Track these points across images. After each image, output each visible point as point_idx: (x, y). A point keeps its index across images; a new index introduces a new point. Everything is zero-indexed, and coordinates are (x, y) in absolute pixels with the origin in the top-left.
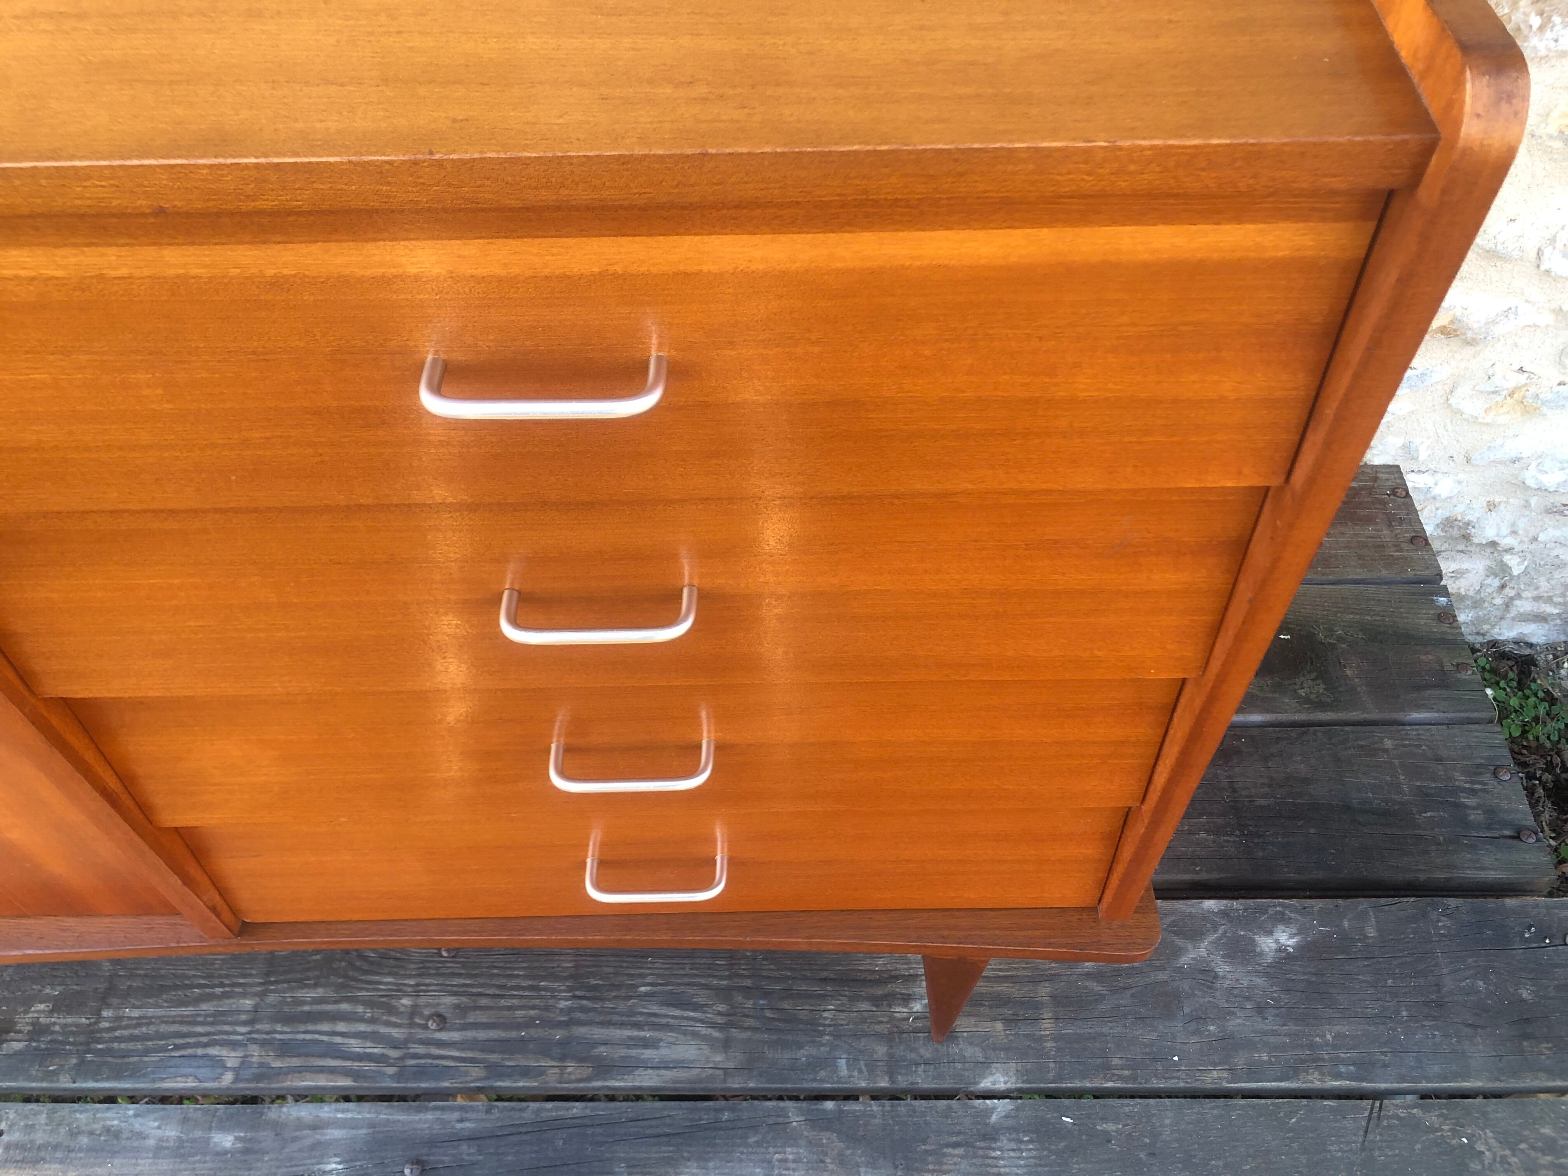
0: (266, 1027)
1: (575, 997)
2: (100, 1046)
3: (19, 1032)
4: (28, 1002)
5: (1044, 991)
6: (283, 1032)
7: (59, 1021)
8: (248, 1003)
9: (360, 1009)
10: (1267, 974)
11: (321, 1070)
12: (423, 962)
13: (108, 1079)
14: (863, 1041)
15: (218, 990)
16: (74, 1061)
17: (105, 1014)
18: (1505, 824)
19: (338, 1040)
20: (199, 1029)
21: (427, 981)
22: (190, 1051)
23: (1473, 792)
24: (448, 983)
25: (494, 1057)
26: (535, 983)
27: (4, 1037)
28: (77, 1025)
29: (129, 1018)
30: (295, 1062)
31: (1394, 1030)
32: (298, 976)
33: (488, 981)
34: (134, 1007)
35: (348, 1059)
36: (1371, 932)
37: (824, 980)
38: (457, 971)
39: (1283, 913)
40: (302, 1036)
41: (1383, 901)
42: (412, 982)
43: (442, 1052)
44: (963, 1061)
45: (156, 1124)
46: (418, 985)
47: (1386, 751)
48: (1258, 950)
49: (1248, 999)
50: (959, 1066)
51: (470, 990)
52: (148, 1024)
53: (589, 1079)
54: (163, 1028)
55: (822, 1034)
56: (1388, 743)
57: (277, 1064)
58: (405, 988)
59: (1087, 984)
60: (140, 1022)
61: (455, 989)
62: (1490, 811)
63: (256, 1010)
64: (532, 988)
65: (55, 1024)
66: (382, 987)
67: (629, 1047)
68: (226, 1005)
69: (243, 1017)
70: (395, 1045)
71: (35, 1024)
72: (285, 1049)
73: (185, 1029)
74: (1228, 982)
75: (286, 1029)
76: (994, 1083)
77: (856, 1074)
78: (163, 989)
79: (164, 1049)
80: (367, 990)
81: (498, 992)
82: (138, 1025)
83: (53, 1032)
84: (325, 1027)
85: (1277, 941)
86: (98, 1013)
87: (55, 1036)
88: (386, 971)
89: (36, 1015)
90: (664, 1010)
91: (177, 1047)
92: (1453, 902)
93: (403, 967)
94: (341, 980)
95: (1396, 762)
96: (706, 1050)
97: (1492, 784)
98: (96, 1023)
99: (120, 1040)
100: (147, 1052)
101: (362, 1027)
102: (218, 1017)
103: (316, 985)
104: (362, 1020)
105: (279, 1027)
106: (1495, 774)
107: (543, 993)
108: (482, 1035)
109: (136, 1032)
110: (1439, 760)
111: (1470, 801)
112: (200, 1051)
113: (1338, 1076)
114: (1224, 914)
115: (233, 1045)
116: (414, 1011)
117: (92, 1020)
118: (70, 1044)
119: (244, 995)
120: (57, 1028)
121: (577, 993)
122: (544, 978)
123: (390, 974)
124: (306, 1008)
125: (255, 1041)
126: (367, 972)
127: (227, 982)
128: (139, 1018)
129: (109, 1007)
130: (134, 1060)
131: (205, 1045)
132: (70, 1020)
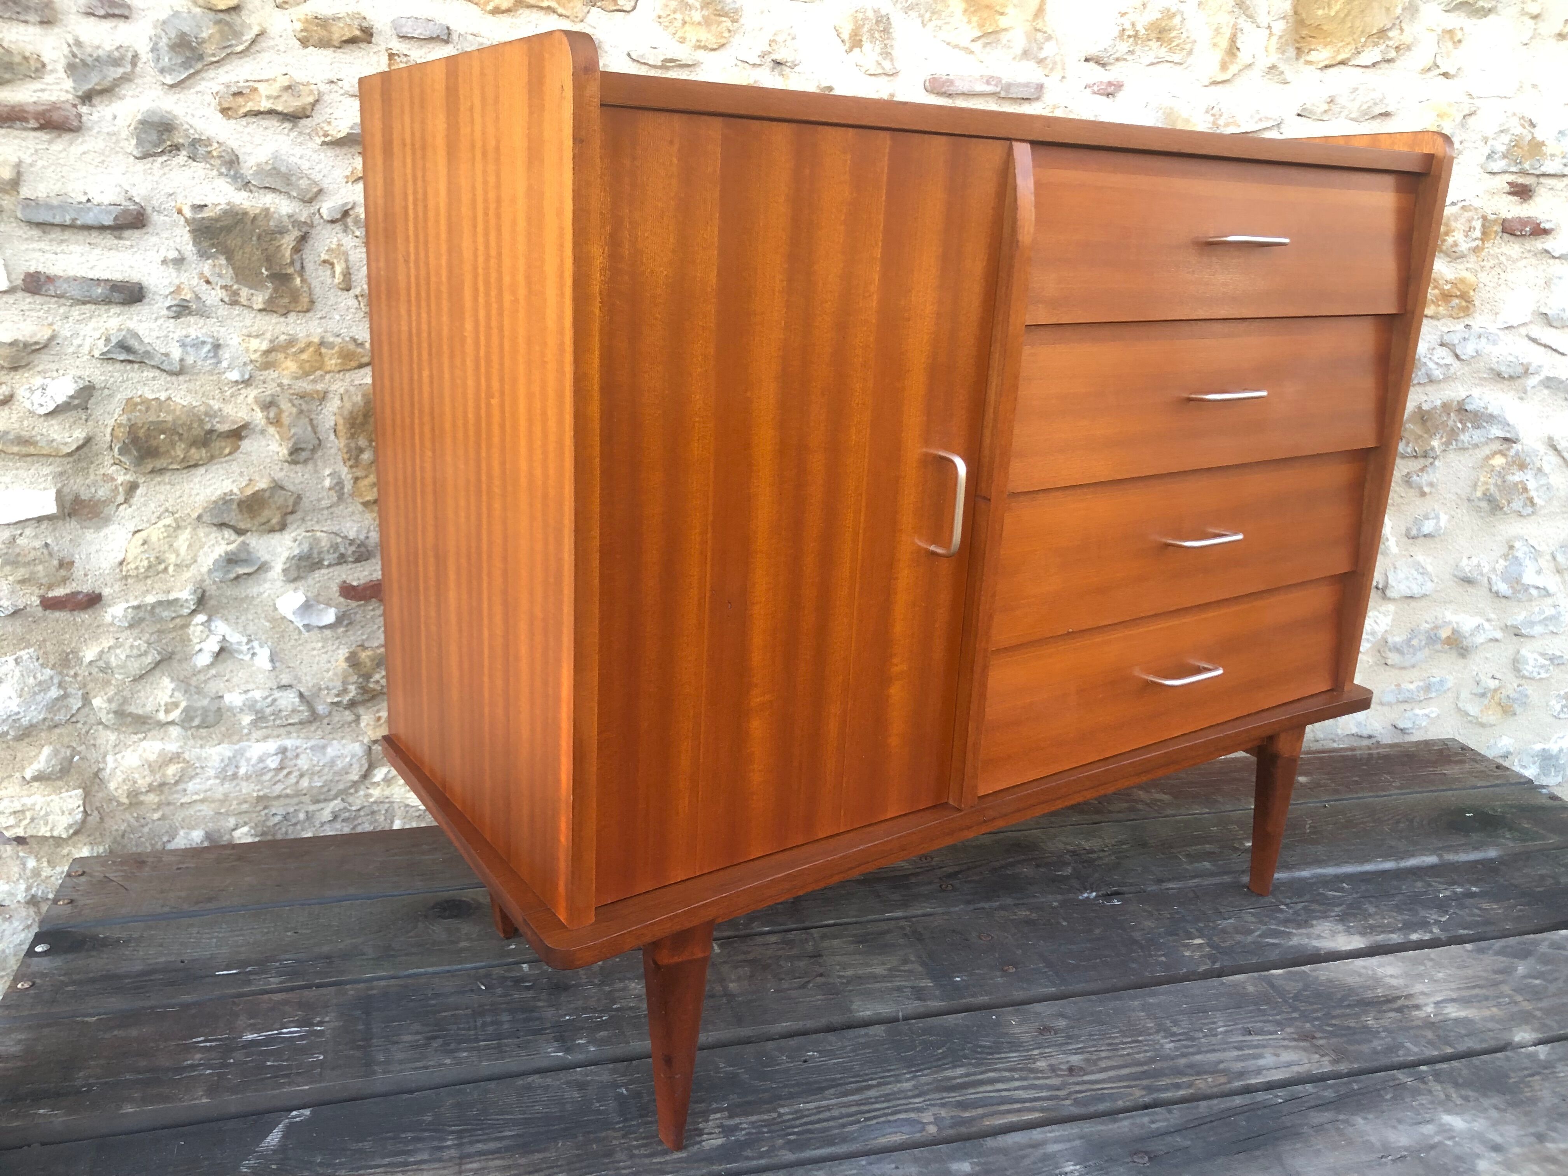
0: (937, 1096)
1: (1172, 1041)
2: (796, 1130)
3: (711, 1134)
4: (702, 1116)
6: (953, 1097)
7: (745, 1121)
8: (907, 1085)
9: (1006, 1074)
11: (1009, 1112)
15: (874, 1082)
16: (781, 1142)
17: (783, 1110)
19: (1005, 1093)
20: (878, 1106)
21: (1047, 1051)
22: (882, 1120)
24: (1064, 1049)
25: (1145, 1082)
26: (1134, 1039)
27: (699, 1139)
28: (762, 1121)
29: (807, 1110)
30: (980, 1111)
32: (934, 1064)
33: (1095, 1043)
34: (805, 1103)
35: (1024, 1102)
37: (1349, 1006)
38: (1064, 1042)
40: (971, 1097)
42: (1035, 1053)
43: (1100, 1086)
45: (893, 1166)
46: (1042, 1054)
51: (1085, 1050)
52: (829, 1110)
53: (1229, 1083)
54: (844, 1111)
57: (967, 1115)
58: (1033, 1057)
60: (819, 1110)
61: (1074, 1051)
63: (915, 1087)
64: (1133, 1042)
65: (740, 1123)
66: (1011, 1061)
68: (887, 1089)
69: (911, 1093)
70: (1056, 1089)
71: (721, 1126)
72: (964, 1105)
73: (864, 1108)
75: (953, 1094)
77: (1426, 1049)
78: (821, 1089)
79: (859, 1122)
80: (1001, 1063)
81: (1110, 1048)
83: (744, 1129)
84: (989, 1088)
86: (774, 1111)
87: (748, 1131)
88: (1007, 1050)
89: (718, 1121)
90: (1249, 1038)
91: (867, 1119)
93: (1021, 1046)
94: (973, 1063)
96: (1302, 1054)
98: (778, 1118)
99: (813, 1123)
100: (844, 1126)
101: (1018, 1084)
102: (887, 1098)
103: (954, 1068)
104: (1013, 1079)
105: (945, 1095)
107: (1146, 1043)
108: (1120, 1072)
109: (821, 1116)
112: (891, 1118)
115: (917, 1110)
116: (1053, 1068)
117: (775, 1116)
118: (767, 1133)
119: (900, 1081)
120: (745, 1126)
121: (1173, 1039)
122: (1137, 1036)
123: (1011, 1053)
124: (959, 1081)
125: (935, 1105)
127: (875, 1077)
128: (816, 1108)
129: (783, 1106)
130: (837, 1131)
131: (893, 1114)
132: (754, 1118)
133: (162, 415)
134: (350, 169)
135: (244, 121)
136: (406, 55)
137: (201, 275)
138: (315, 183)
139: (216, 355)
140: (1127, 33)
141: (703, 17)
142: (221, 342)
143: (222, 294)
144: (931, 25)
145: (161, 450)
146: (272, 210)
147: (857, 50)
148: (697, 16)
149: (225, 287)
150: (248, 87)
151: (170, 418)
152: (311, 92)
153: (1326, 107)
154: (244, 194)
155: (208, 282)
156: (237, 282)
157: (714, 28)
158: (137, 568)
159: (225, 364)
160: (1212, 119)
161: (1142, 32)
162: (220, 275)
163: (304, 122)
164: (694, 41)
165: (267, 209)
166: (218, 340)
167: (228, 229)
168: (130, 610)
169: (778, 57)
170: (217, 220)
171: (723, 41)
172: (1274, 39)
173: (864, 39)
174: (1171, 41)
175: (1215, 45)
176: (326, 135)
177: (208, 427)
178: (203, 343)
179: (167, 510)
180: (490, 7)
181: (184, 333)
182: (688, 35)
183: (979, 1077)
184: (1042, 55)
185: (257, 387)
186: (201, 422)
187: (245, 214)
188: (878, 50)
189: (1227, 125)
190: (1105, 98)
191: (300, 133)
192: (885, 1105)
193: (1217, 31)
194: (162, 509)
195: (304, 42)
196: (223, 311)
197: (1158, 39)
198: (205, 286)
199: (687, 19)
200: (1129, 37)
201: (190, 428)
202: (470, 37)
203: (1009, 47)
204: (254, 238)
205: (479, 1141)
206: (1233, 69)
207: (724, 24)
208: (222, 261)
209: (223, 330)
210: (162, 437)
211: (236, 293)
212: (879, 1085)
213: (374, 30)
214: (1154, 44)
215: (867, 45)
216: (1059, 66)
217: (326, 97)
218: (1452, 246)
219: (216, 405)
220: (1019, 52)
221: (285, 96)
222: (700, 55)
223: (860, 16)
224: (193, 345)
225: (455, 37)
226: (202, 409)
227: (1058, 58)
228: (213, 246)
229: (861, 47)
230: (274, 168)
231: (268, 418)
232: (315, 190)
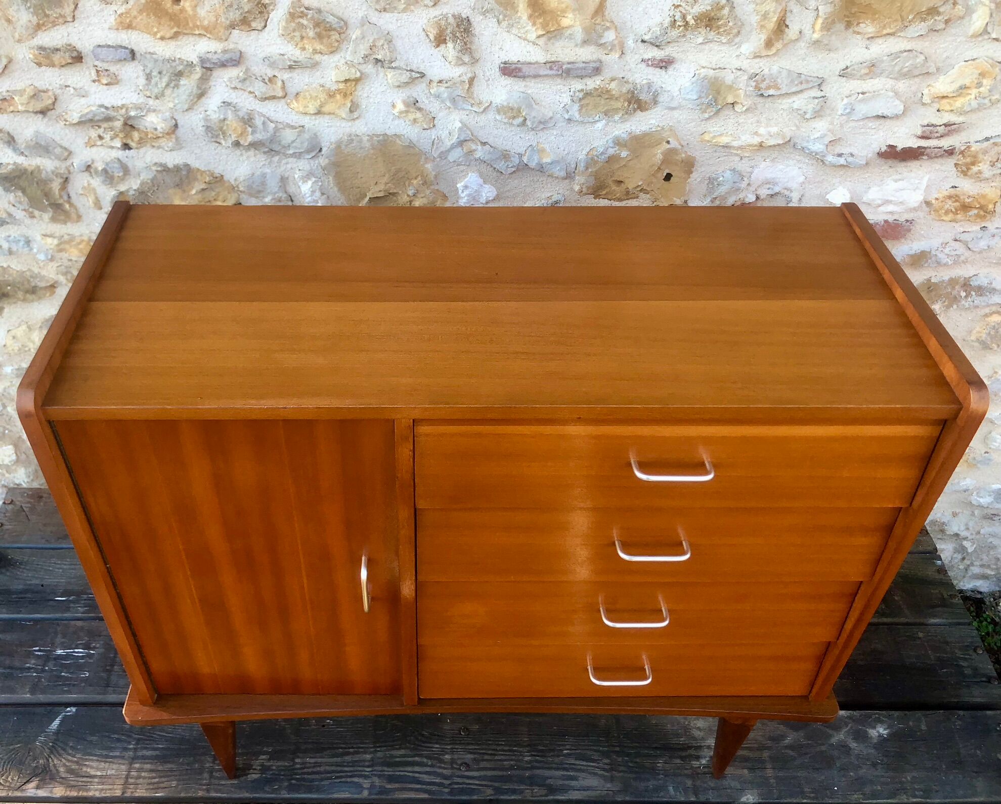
0: (380, 768)
1: (532, 755)
2: (298, 777)
3: (255, 769)
4: (257, 754)
5: (766, 754)
6: (389, 771)
7: (275, 764)
8: (368, 757)
9: (425, 760)
10: (875, 748)
11: (412, 789)
12: (453, 737)
13: (305, 793)
14: (680, 778)
15: (353, 750)
16: (286, 784)
17: (297, 760)
18: (984, 675)
19: (417, 775)
20: (346, 769)
21: (456, 747)
22: (343, 780)
23: (965, 659)
24: (467, 747)
25: (496, 784)
26: (511, 748)
27: (247, 772)
28: (285, 766)
29: (310, 763)
30: (397, 786)
31: (940, 774)
32: (391, 743)
33: (487, 747)
34: (310, 758)
35: (424, 785)
36: (923, 727)
37: (656, 748)
38: (470, 742)
39: (879, 718)
40: (398, 773)
41: (928, 712)
42: (449, 747)
43: (471, 782)
44: (731, 788)
46: (452, 748)
47: (920, 638)
48: (869, 736)
49: (868, 760)
50: (729, 791)
51: (479, 751)
52: (320, 766)
53: (546, 795)
54: (328, 768)
55: (659, 774)
56: (921, 635)
57: (389, 786)
58: (446, 750)
59: (786, 751)
60: (316, 765)
61: (471, 751)
62: (975, 669)
63: (372, 759)
64: (510, 751)
65: (272, 765)
66: (434, 749)
67: (564, 780)
68: (357, 757)
69: (367, 764)
70: (445, 777)
71: (262, 765)
72: (391, 779)
73: (339, 769)
74: (856, 752)
75: (389, 769)
76: (748, 799)
77: (678, 793)
78: (324, 749)
79: (331, 778)
80: (427, 751)
81: (493, 752)
82: (314, 767)
83: (273, 770)
84: (410, 769)
85: (878, 732)
86: (293, 760)
87: (274, 772)
88: (435, 741)
89: (262, 761)
90: (578, 762)
91: (337, 778)
92: (961, 713)
93: (443, 740)
94: (412, 746)
95: (926, 644)
96: (602, 781)
97: (974, 656)
98: (293, 766)
99: (309, 774)
100: (322, 780)
101: (428, 769)
102: (354, 764)
103: (400, 749)
104: (426, 765)
105: (386, 769)
106: (975, 650)
107: (516, 753)
108: (489, 773)
109: (315, 770)
110: (947, 643)
111: (965, 664)
112: (349, 780)
113: (915, 797)
114: (850, 718)
115: (366, 777)
116: (453, 761)
117: (292, 764)
118: (283, 775)
119: (365, 753)
120: (274, 768)
121: (533, 753)
122: (515, 746)
123: (437, 743)
124: (397, 759)
125: (375, 775)
126: (424, 742)
127: (355, 746)
128: (315, 763)
129: (298, 757)
130: (317, 783)
131: (351, 777)
132: (280, 763)
133: (6, 276)
134: (87, 138)
135: (12, 115)
136: (107, 70)
137: (9, 203)
138: (66, 149)
139: (29, 246)
140: (678, 23)
141: (316, 33)
142: (30, 239)
143: (24, 213)
144: (504, 24)
145: (11, 293)
146: (41, 168)
147: (443, 46)
148: (311, 34)
149: (25, 210)
150: (9, 96)
151: (11, 278)
152: (49, 97)
153: (867, 71)
154: (23, 158)
155: (14, 206)
156: (31, 207)
157: (325, 41)
158: (13, 350)
159: (35, 250)
160: (753, 84)
161: (692, 22)
162: (20, 203)
163: (49, 113)
164: (311, 50)
165: (39, 167)
166: (28, 237)
167: (19, 177)
168: (14, 370)
169: (379, 57)
170: (10, 173)
171: (334, 49)
172: (820, 21)
173: (448, 38)
174: (719, 27)
175: (762, 27)
176: (66, 121)
177: (33, 284)
178: (19, 240)
179: (23, 321)
180: (159, 36)
181: (7, 234)
182: (307, 46)
183: (410, 759)
184: (603, 41)
185: (57, 262)
186: (29, 281)
187: (26, 170)
188: (458, 47)
189: (768, 88)
190: (658, 70)
191: (50, 120)
192: (351, 769)
193: (765, 16)
194: (20, 320)
195: (39, 65)
196: (28, 221)
197: (706, 26)
198: (13, 208)
199: (304, 34)
200: (680, 26)
201: (23, 285)
202: (148, 56)
203: (571, 39)
204: (35, 183)
205: (146, 748)
206: (778, 45)
207: (333, 37)
208: (20, 194)
209: (30, 231)
210: (9, 288)
211: (32, 213)
212: (353, 754)
213: (83, 55)
214: (703, 31)
215: (450, 45)
216: (617, 48)
217: (60, 98)
218: (976, 173)
219: (36, 270)
220: (579, 42)
221: (33, 102)
222: (317, 57)
223: (443, 23)
224: (14, 242)
225: (138, 55)
226: (28, 273)
227: (616, 42)
228: (12, 186)
229: (446, 43)
230: (37, 143)
231: (67, 279)
232: (66, 154)
